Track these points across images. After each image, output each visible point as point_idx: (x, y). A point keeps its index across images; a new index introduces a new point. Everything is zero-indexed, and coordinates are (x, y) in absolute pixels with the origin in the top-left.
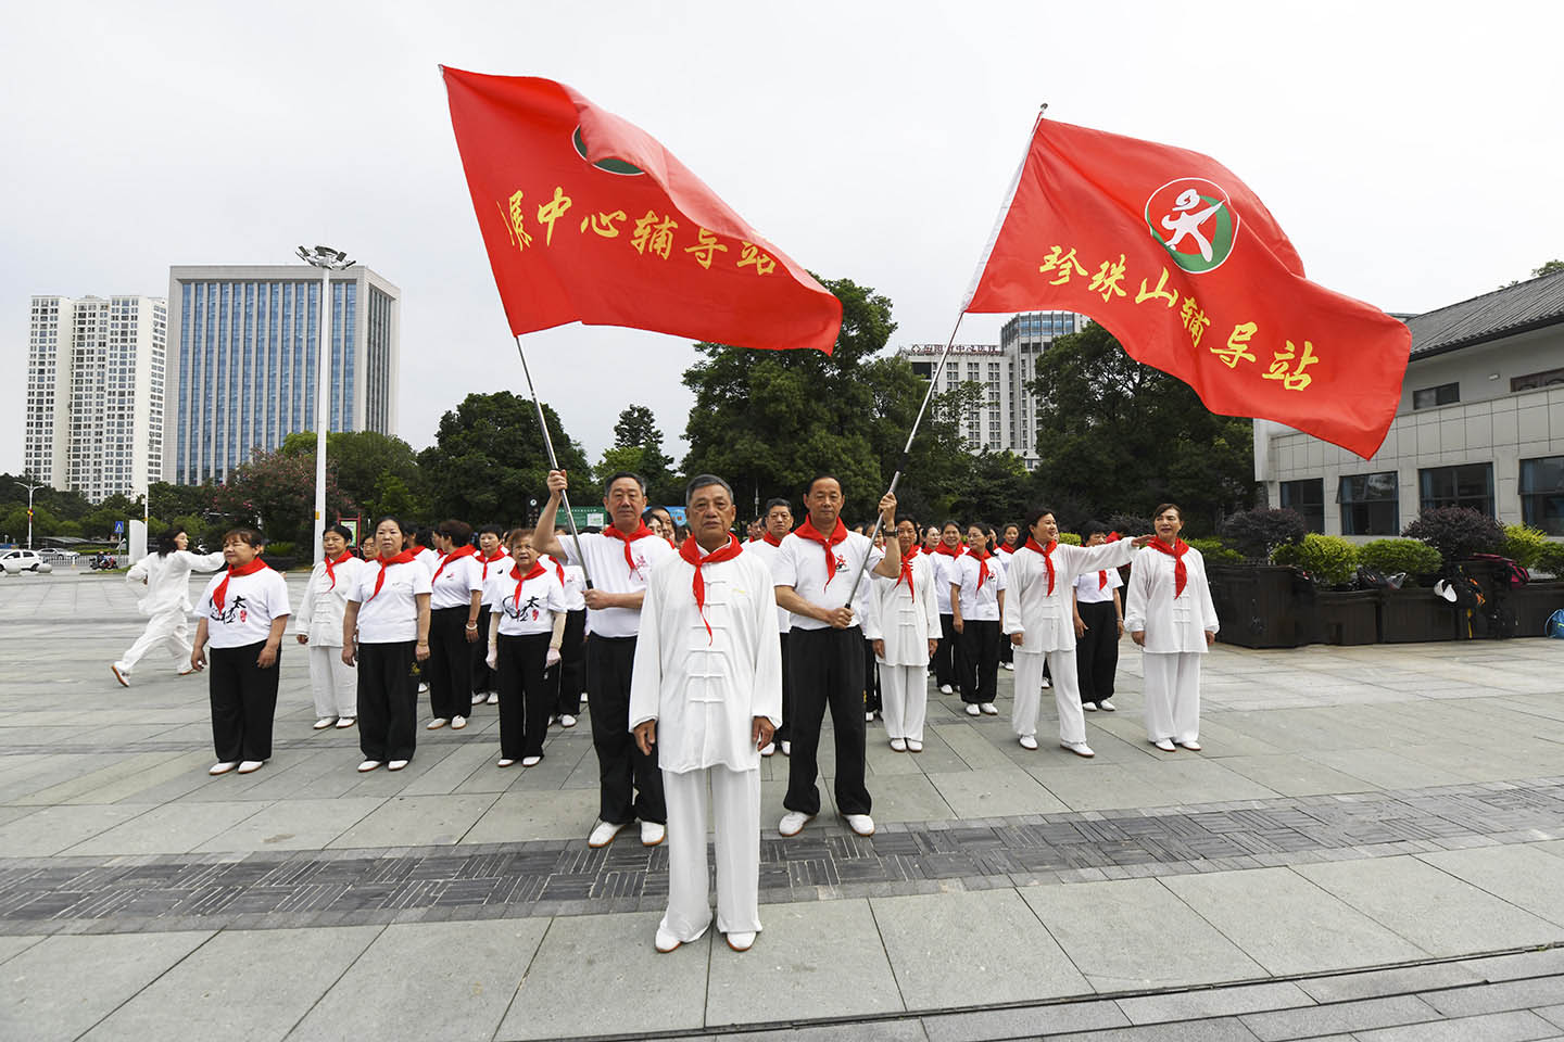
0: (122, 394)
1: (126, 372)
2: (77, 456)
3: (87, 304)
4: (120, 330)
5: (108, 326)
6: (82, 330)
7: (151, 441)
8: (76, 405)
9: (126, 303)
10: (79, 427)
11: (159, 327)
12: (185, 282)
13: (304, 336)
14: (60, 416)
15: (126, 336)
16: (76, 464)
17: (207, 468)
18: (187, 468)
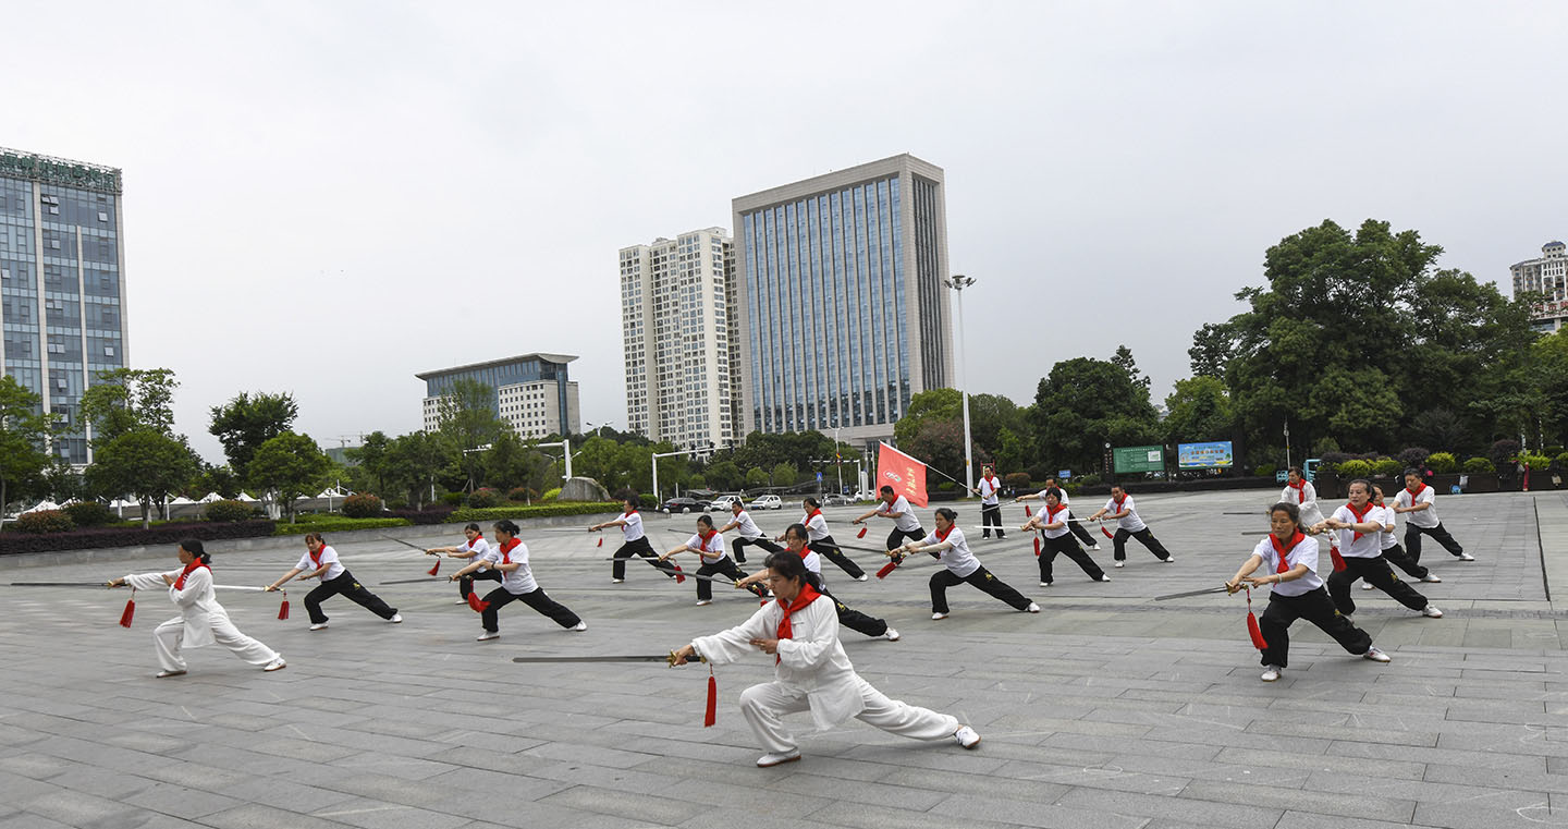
0: (695, 339)
1: (696, 316)
2: (664, 408)
3: (659, 247)
4: (687, 270)
5: (674, 269)
6: (658, 276)
7: (721, 385)
8: (659, 356)
9: (689, 241)
10: (663, 377)
11: (717, 261)
12: (744, 214)
13: (852, 251)
14: (648, 368)
15: (692, 275)
16: (665, 416)
17: (778, 412)
18: (762, 413)
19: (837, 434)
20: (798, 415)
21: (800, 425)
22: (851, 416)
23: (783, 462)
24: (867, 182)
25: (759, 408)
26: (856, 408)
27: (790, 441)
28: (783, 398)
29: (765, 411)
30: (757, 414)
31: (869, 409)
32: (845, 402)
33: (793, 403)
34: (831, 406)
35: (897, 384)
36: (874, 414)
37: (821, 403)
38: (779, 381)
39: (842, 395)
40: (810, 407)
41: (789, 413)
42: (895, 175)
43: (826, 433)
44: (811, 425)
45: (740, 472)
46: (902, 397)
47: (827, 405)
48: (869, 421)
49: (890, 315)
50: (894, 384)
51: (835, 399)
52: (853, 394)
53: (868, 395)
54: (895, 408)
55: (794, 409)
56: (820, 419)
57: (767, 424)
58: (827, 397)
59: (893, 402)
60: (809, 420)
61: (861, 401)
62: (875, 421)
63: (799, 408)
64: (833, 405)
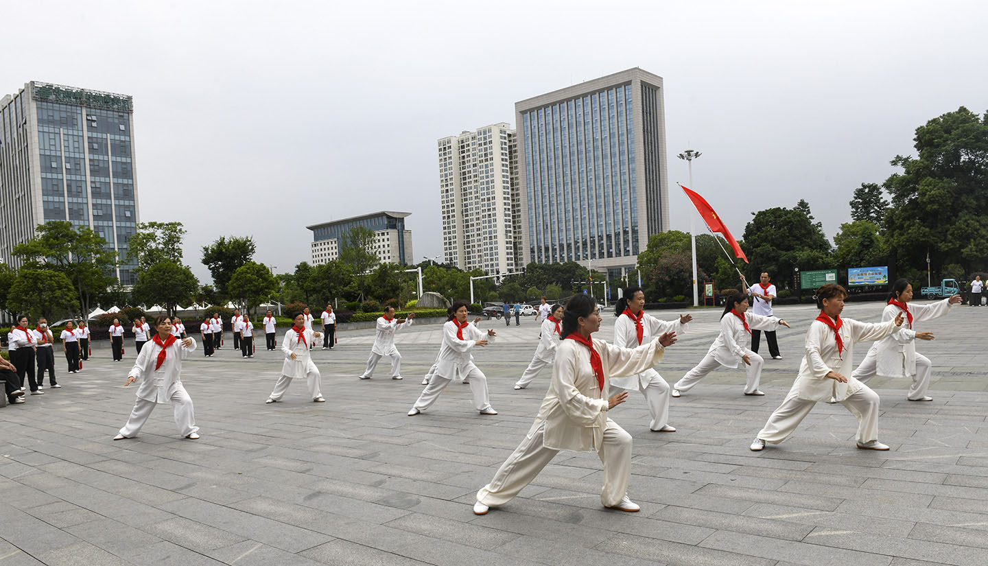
0: (489, 199)
1: (490, 183)
2: (468, 247)
3: (464, 137)
4: (483, 153)
5: (474, 151)
6: (464, 157)
7: (506, 231)
8: (465, 212)
9: (485, 133)
10: (467, 226)
11: (504, 146)
12: (523, 113)
13: (598, 137)
14: (458, 220)
15: (487, 156)
16: (469, 253)
17: (547, 249)
18: (536, 250)
19: (589, 264)
20: (560, 251)
21: (562, 258)
22: (597, 252)
23: (551, 283)
24: (609, 89)
25: (534, 247)
26: (601, 246)
27: (556, 269)
28: (550, 239)
29: (538, 248)
30: (532, 251)
31: (609, 247)
32: (593, 242)
33: (557, 243)
34: (583, 245)
35: (629, 230)
36: (613, 250)
37: (576, 243)
38: (547, 228)
39: (591, 237)
40: (569, 246)
41: (554, 250)
42: (629, 83)
43: (581, 263)
44: (569, 258)
45: (523, 291)
46: (633, 238)
47: (580, 244)
48: (610, 255)
49: (625, 181)
50: (627, 229)
51: (586, 240)
52: (599, 236)
53: (609, 237)
54: (628, 246)
55: (557, 247)
56: (576, 254)
57: (539, 258)
58: (580, 238)
59: (626, 242)
60: (568, 255)
61: (604, 241)
62: (614, 255)
63: (561, 246)
64: (585, 244)
